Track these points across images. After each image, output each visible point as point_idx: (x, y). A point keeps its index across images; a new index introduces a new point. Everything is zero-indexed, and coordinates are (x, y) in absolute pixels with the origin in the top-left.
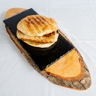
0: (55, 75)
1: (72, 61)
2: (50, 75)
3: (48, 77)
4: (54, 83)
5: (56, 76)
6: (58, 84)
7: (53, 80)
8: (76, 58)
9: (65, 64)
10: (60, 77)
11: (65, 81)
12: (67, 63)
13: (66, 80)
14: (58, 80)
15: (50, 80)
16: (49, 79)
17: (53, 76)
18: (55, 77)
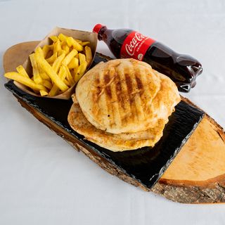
0: (179, 181)
1: (205, 141)
2: (167, 184)
3: (162, 192)
4: (181, 202)
5: (181, 184)
6: (193, 202)
7: (179, 195)
8: (210, 132)
9: (192, 150)
10: (192, 183)
11: (208, 190)
12: (195, 148)
13: (207, 186)
14: (189, 191)
15: (169, 198)
16: (167, 194)
17: (175, 185)
18: (180, 187)
